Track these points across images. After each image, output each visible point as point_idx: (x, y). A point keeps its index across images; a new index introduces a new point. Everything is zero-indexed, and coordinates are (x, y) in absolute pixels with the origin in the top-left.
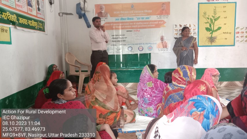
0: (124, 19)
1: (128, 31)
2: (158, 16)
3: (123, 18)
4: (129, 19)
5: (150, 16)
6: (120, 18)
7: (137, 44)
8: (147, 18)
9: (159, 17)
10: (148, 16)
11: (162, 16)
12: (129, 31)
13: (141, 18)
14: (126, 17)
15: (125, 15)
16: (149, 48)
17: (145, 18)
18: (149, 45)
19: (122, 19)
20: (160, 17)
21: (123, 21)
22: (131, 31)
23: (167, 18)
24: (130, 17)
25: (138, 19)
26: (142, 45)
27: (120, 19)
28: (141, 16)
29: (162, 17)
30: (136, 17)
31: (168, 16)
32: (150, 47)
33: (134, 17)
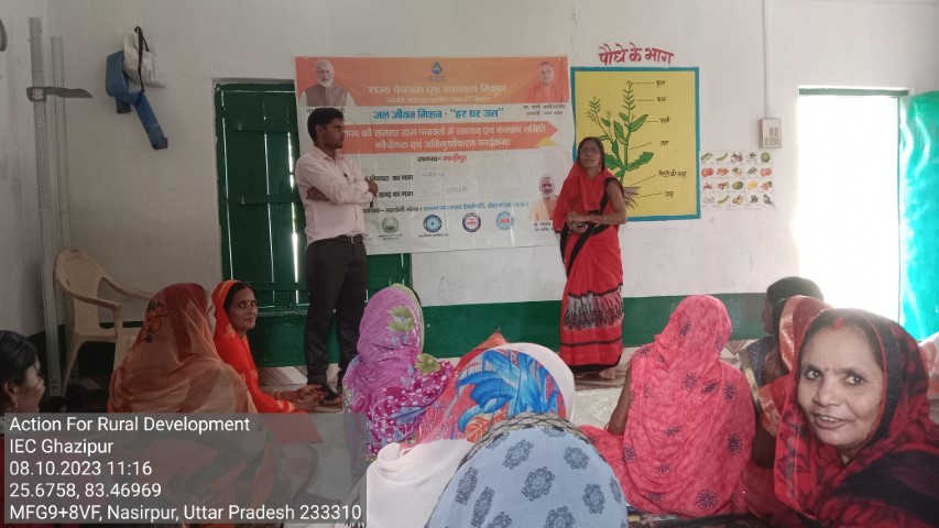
0: (408, 115)
1: (421, 159)
2: (530, 105)
3: (404, 109)
4: (424, 114)
5: (501, 106)
6: (392, 109)
7: (458, 207)
8: (490, 113)
9: (531, 110)
10: (494, 107)
11: (542, 105)
12: (428, 159)
13: (468, 114)
14: (415, 109)
15: (410, 100)
16: (503, 221)
17: (482, 113)
18: (502, 209)
19: (399, 114)
20: (536, 110)
21: (404, 121)
22: (434, 159)
23: (560, 113)
24: (428, 108)
25: (458, 115)
26: (477, 211)
27: (391, 115)
28: (467, 103)
29: (542, 110)
30: (453, 107)
31: (563, 106)
32: (505, 217)
33: (445, 109)
